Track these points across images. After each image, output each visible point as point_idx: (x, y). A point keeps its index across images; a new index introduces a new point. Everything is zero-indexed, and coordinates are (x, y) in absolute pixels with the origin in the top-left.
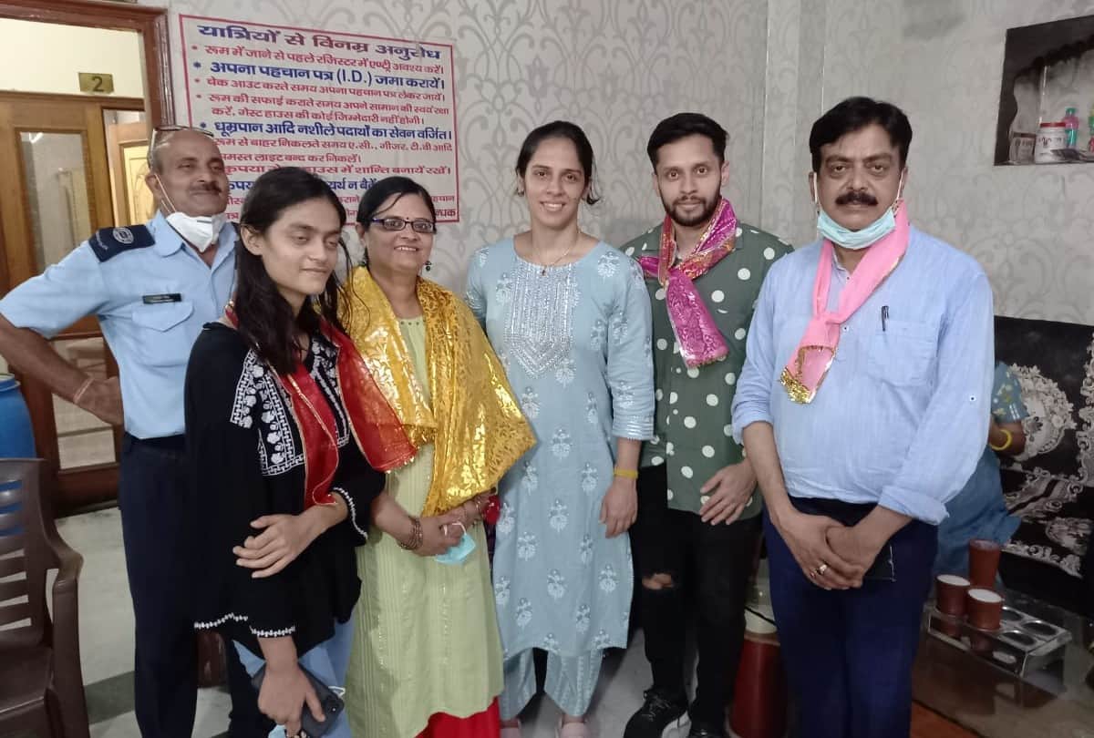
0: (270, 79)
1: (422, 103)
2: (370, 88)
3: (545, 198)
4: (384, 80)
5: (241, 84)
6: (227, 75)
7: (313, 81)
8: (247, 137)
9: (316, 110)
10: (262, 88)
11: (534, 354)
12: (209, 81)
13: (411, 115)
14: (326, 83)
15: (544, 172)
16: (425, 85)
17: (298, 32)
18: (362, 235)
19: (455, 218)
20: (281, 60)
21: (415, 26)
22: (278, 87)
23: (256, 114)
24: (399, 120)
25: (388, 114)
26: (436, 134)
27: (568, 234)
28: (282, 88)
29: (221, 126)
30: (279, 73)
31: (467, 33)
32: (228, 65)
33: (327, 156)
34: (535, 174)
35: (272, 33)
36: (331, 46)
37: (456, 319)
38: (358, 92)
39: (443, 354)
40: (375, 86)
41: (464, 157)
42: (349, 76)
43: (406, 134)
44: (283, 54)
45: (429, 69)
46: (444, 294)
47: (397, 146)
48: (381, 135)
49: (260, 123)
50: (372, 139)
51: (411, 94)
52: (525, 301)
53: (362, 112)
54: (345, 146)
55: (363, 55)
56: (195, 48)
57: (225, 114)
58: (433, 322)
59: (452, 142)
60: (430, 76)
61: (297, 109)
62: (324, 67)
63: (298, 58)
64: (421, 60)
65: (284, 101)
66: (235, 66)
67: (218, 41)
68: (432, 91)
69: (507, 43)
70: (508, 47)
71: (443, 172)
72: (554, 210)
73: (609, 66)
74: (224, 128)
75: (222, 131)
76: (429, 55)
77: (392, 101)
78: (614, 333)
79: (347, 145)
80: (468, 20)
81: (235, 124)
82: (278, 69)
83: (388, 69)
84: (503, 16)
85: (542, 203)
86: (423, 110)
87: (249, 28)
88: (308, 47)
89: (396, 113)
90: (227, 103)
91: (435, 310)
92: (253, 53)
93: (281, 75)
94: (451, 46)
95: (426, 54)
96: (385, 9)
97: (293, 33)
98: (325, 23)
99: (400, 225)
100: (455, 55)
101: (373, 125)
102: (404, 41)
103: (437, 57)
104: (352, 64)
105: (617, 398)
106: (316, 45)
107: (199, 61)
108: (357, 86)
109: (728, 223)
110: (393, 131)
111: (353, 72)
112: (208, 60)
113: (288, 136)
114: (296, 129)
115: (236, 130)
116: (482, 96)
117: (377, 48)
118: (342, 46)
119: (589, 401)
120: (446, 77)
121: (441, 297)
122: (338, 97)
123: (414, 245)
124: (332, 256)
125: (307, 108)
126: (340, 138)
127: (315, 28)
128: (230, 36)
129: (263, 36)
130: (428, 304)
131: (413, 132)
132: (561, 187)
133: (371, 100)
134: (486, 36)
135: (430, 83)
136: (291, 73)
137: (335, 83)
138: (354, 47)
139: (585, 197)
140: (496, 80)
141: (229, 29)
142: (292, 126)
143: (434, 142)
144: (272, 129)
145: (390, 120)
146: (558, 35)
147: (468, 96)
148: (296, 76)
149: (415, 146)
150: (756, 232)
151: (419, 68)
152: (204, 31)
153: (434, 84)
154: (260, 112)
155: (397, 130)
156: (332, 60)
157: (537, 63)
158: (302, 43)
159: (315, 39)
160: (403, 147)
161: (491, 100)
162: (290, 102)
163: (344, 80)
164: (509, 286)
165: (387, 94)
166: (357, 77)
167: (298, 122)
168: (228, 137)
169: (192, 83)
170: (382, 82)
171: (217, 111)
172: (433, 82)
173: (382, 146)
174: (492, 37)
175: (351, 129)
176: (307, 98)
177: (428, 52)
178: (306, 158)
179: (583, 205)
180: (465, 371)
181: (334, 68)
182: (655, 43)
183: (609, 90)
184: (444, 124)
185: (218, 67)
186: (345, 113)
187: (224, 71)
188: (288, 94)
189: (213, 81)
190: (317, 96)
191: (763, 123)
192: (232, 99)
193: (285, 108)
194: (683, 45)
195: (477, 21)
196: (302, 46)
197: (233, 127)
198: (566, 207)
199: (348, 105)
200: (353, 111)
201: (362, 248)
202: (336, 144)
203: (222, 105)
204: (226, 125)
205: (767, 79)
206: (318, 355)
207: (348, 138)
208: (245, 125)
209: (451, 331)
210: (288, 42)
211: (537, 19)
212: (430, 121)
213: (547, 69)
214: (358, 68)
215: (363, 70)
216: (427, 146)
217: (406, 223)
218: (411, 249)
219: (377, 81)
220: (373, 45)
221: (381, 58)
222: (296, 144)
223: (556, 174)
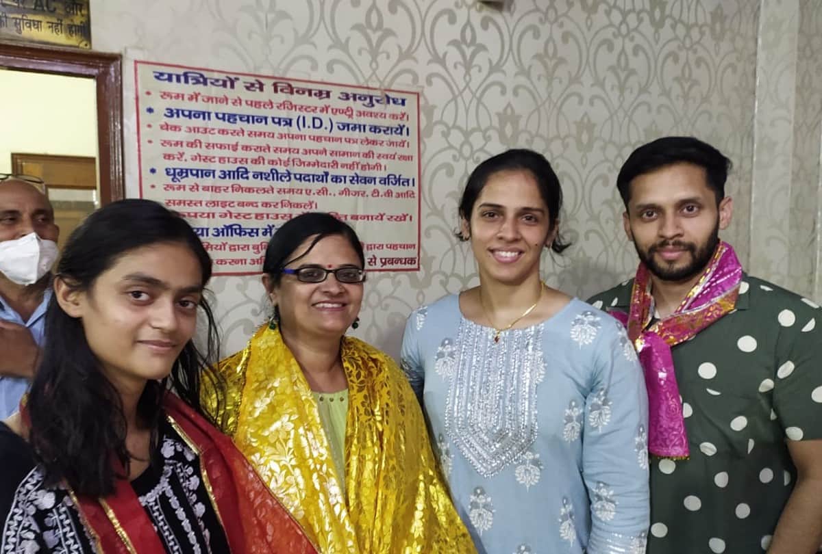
0: (225, 125)
1: (384, 150)
2: (331, 135)
3: (495, 245)
4: (346, 126)
5: (196, 130)
6: (181, 121)
7: (271, 127)
8: (198, 183)
9: (273, 156)
10: (217, 134)
11: (483, 444)
12: (162, 127)
13: (372, 161)
14: (284, 129)
15: (495, 212)
16: (389, 132)
17: (258, 78)
18: (270, 289)
19: (415, 266)
20: (239, 106)
21: (381, 73)
22: (234, 133)
23: (210, 160)
24: (360, 167)
25: (349, 160)
26: (398, 180)
27: (527, 289)
28: (238, 134)
29: (172, 172)
30: (236, 120)
31: (435, 80)
32: (183, 111)
33: (282, 203)
34: (483, 215)
35: (230, 79)
36: (292, 93)
37: (388, 393)
38: (318, 139)
39: (369, 444)
40: (336, 133)
41: (427, 204)
42: (309, 122)
43: (366, 180)
44: (240, 100)
45: (394, 116)
46: (375, 361)
47: (357, 193)
48: (341, 181)
49: (213, 169)
50: (330, 185)
51: (374, 141)
52: (472, 374)
53: (321, 158)
54: (301, 193)
55: (325, 102)
56: (148, 93)
57: (176, 160)
58: (359, 397)
59: (416, 189)
60: (395, 123)
61: (253, 155)
62: (283, 114)
63: (257, 104)
64: (386, 107)
65: (239, 148)
66: (190, 112)
67: (174, 87)
68: (396, 138)
69: (477, 91)
70: (478, 95)
71: (405, 220)
72: (508, 259)
73: (586, 114)
74: (174, 174)
75: (172, 177)
76: (394, 102)
77: (355, 148)
78: (592, 418)
79: (304, 192)
80: (437, 68)
81: (187, 170)
82: (235, 115)
83: (351, 116)
84: (474, 63)
85: (492, 251)
86: (387, 156)
87: (206, 74)
88: (268, 94)
89: (356, 159)
90: (179, 148)
91: (362, 382)
92: (210, 99)
93: (238, 120)
94: (418, 95)
95: (391, 101)
96: (350, 57)
97: (252, 80)
98: (287, 69)
99: (320, 275)
100: (422, 102)
101: (332, 172)
102: (368, 88)
103: (403, 103)
104: (313, 111)
105: (596, 505)
106: (276, 91)
107: (152, 107)
108: (317, 132)
109: (730, 272)
110: (353, 178)
111: (314, 119)
112: (161, 105)
113: (242, 182)
114: (250, 175)
115: (187, 176)
116: (449, 143)
117: (341, 96)
118: (304, 93)
119: (563, 510)
120: (411, 124)
121: (371, 364)
122: (296, 144)
123: (341, 300)
124: (186, 324)
125: (262, 154)
126: (295, 184)
127: (277, 75)
128: (186, 81)
129: (221, 83)
130: (355, 373)
131: (375, 179)
132: (517, 231)
133: (331, 146)
134: (455, 83)
135: (394, 130)
136: (247, 119)
137: (294, 130)
138: (315, 94)
139: (550, 243)
140: (464, 127)
141: (186, 75)
142: (247, 172)
143: (396, 189)
144: (225, 175)
145: (351, 166)
146: (532, 83)
147: (433, 143)
148: (253, 122)
149: (376, 193)
150: (767, 289)
151: (383, 115)
152: (159, 76)
153: (399, 131)
154: (214, 158)
155: (358, 177)
156: (293, 106)
157: (509, 111)
158: (261, 89)
159: (275, 85)
160: (363, 194)
161: (458, 147)
162: (246, 148)
163: (304, 126)
164: (451, 355)
165: (349, 141)
166: (317, 123)
167: (252, 168)
168: (178, 183)
169: (143, 129)
170: (344, 129)
171: (168, 157)
172: (397, 129)
173: (341, 193)
174: (462, 85)
175: (309, 175)
176: (264, 145)
177: (393, 99)
178: (260, 204)
179: (548, 253)
180: (397, 468)
181: (294, 115)
182: (636, 91)
183: (585, 137)
184: (408, 170)
185: (171, 113)
186: (302, 160)
187: (178, 116)
188: (244, 140)
189: (166, 127)
190: (275, 143)
191: (751, 172)
192: (184, 144)
193: (240, 154)
194: (666, 93)
195: (446, 69)
196: (261, 93)
197: (184, 173)
198: (523, 255)
199: (306, 152)
200: (312, 158)
201: (270, 306)
202: (291, 191)
203: (174, 150)
204: (177, 171)
205: (756, 126)
206: (171, 458)
207: (304, 185)
208: (197, 171)
209: (382, 409)
210: (248, 88)
211: (510, 67)
212: (394, 167)
213: (519, 117)
214: (318, 114)
215: (325, 117)
216: (389, 193)
217: (329, 272)
218: (335, 306)
219: (339, 127)
220: (336, 92)
221: (344, 105)
222: (250, 190)
223: (510, 215)
